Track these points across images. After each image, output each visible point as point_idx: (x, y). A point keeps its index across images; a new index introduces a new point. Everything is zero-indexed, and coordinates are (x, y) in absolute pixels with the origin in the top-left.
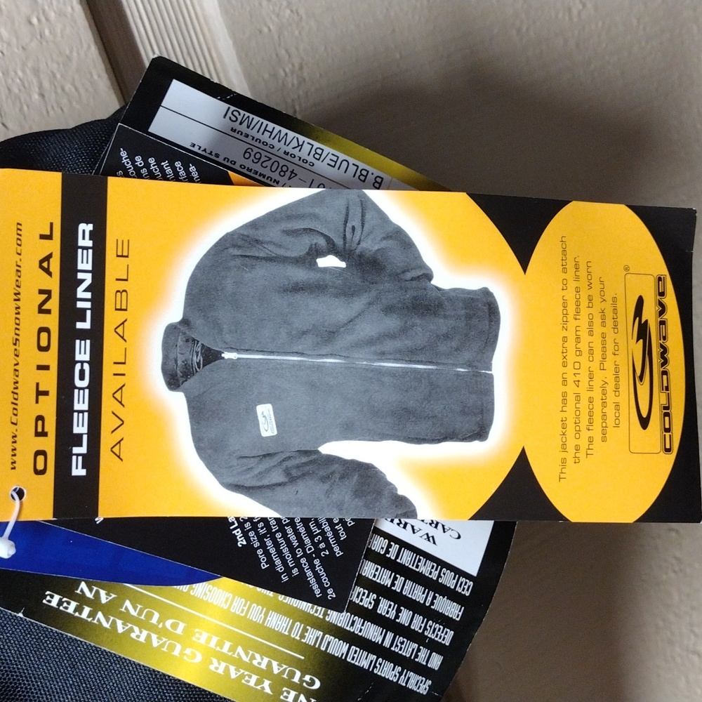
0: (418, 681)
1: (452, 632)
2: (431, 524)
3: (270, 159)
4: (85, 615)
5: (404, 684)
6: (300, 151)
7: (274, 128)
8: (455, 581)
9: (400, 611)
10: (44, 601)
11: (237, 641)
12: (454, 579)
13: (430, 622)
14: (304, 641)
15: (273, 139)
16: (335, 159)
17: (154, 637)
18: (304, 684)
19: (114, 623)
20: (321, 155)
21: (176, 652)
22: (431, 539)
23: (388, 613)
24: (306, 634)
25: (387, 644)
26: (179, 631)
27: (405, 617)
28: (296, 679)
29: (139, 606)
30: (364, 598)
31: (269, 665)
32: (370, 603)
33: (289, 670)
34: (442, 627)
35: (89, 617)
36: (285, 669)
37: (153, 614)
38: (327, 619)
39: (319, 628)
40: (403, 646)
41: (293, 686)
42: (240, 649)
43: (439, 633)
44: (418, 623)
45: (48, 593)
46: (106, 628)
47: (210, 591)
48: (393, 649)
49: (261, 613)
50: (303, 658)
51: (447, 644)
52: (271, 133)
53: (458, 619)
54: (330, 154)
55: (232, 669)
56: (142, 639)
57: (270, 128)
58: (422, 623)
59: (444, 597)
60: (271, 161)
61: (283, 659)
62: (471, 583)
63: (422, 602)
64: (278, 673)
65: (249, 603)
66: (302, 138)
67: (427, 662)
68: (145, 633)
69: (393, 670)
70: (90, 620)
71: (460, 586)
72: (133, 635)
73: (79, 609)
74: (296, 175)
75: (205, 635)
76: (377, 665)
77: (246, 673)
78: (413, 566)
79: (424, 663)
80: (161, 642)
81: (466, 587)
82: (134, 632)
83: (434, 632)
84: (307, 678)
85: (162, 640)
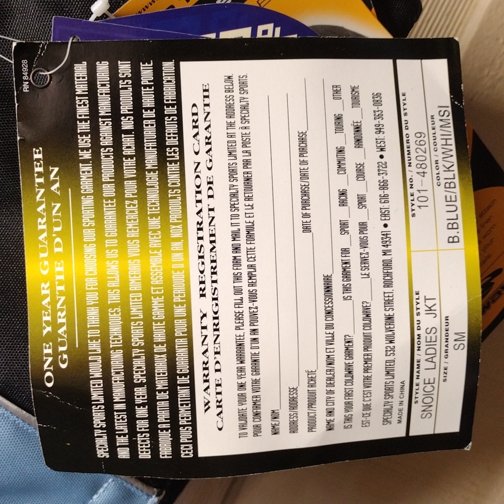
0: (103, 446)
1: (150, 457)
2: (217, 401)
3: (425, 152)
4: (38, 180)
5: (96, 435)
6: (445, 171)
7: (451, 145)
8: (186, 441)
9: (144, 407)
10: (34, 149)
11: (68, 294)
12: (188, 439)
13: (148, 435)
14: (89, 342)
15: (443, 148)
16: (453, 199)
17: (45, 235)
18: (60, 356)
19: (41, 203)
20: (450, 188)
21: (42, 255)
22: (207, 407)
23: (138, 397)
24: (94, 341)
25: (117, 407)
26: (56, 250)
27: (142, 412)
28: (61, 349)
29: (60, 214)
30: (140, 373)
31: (62, 325)
32: (138, 380)
33: (64, 341)
34: (149, 446)
35: (38, 184)
36: (64, 338)
37: (59, 227)
38: (112, 352)
39: (102, 349)
40: (121, 421)
41: (55, 350)
42: (63, 298)
43: (144, 446)
44: (142, 425)
45: (41, 149)
46: (36, 199)
47: (92, 257)
48: (115, 413)
49: (94, 301)
50: (77, 347)
51: (140, 457)
52: (446, 145)
53: (161, 457)
54: (455, 194)
55: (48, 299)
56: (40, 227)
57: (449, 142)
58: (145, 428)
59: (171, 437)
60: (424, 154)
61: (70, 332)
62: (192, 455)
63: (159, 421)
64: (59, 334)
65: (97, 289)
66: (455, 168)
67: (120, 446)
68: (44, 227)
69: (101, 421)
70: (36, 185)
71: (185, 447)
72: (40, 220)
73: (40, 175)
74: (424, 176)
75: (61, 269)
76: (99, 406)
77: (50, 311)
78: (181, 401)
79: (118, 444)
80: (44, 241)
81: (187, 452)
82: (42, 219)
83: (143, 441)
84: (65, 356)
85: (45, 241)
